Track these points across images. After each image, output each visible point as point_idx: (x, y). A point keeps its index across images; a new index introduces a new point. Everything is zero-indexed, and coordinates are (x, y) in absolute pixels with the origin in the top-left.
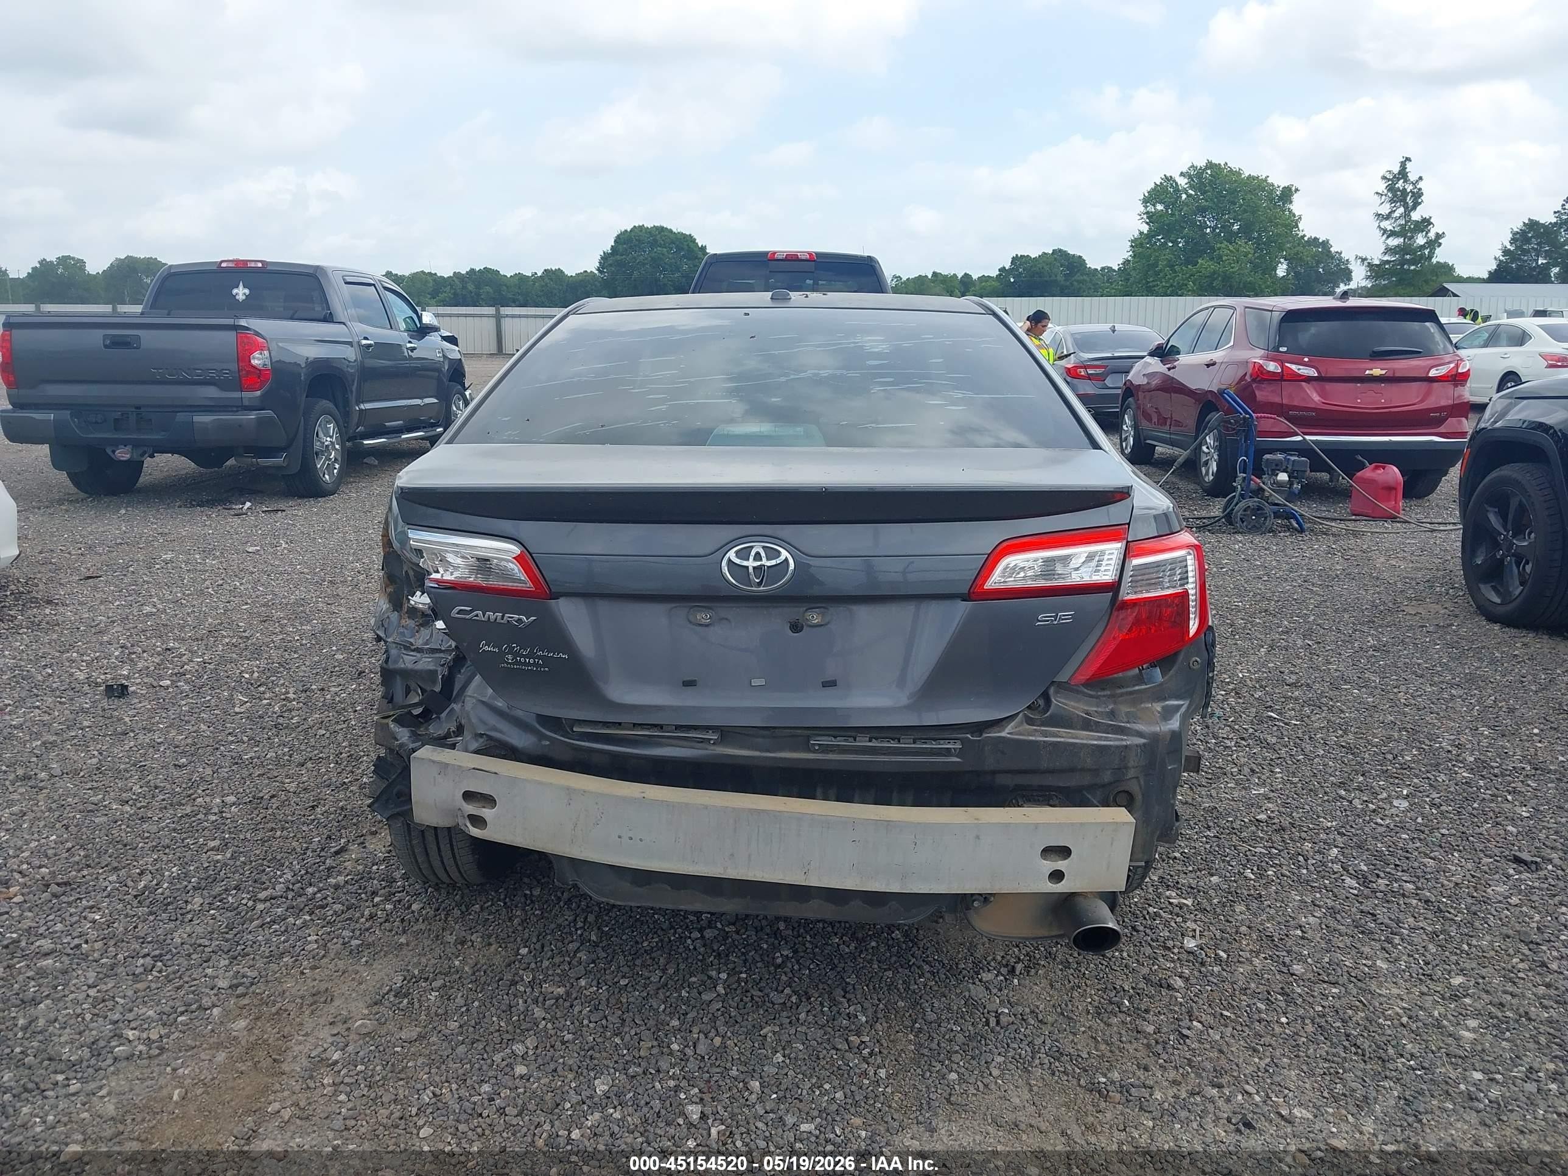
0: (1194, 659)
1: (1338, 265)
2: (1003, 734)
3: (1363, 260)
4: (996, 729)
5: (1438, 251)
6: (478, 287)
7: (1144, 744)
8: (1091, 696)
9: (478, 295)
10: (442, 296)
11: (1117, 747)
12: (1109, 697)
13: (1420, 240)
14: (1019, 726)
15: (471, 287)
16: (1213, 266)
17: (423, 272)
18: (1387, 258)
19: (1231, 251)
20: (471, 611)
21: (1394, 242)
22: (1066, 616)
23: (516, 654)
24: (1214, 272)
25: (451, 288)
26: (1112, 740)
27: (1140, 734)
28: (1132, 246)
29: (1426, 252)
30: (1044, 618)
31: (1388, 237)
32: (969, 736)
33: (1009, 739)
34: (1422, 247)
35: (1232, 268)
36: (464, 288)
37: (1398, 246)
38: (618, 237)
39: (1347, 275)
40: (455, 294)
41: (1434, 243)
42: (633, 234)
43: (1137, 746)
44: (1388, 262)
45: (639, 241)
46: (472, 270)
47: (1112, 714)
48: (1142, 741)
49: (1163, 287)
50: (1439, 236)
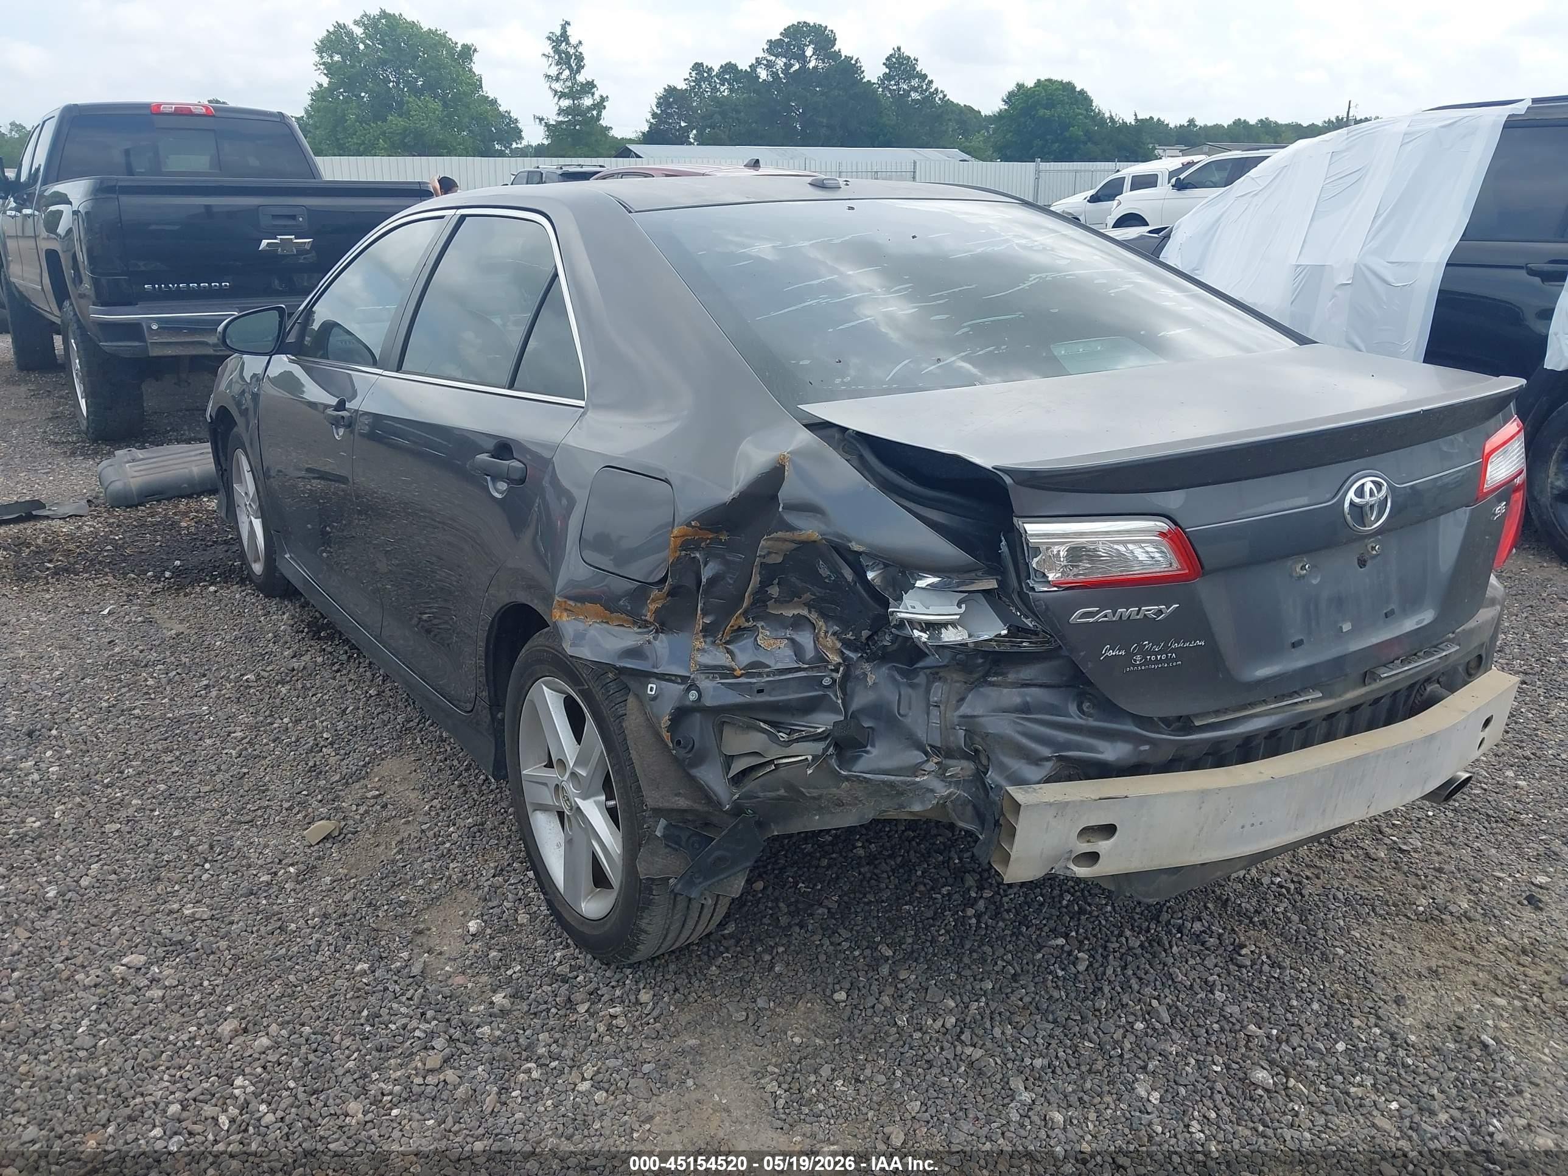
1: (508, 124)
3: (541, 120)
5: (604, 113)
13: (587, 101)
16: (402, 122)
18: (561, 118)
19: (419, 106)
20: (1098, 612)
21: (566, 103)
23: (1144, 653)
24: (405, 129)
28: (312, 100)
29: (595, 113)
31: (560, 98)
34: (590, 109)
35: (423, 124)
37: (569, 107)
39: (517, 134)
41: (600, 105)
44: (562, 122)
49: (355, 144)
50: (603, 99)
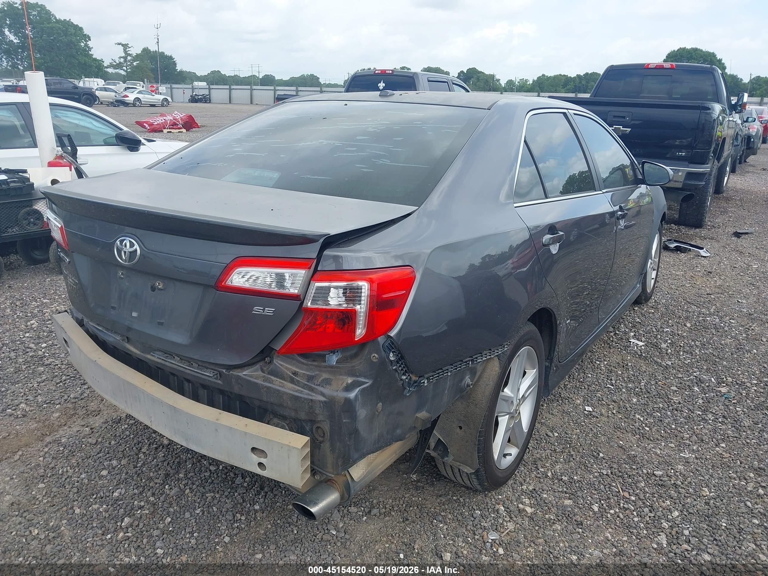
0: (373, 355)
2: (240, 374)
4: (239, 370)
6: (587, 83)
7: (325, 402)
8: (303, 363)
9: (587, 86)
10: (568, 87)
11: (305, 399)
12: (316, 366)
14: (255, 372)
15: (584, 82)
17: (560, 75)
22: (269, 311)
25: (574, 83)
26: (305, 394)
27: (323, 394)
30: (257, 310)
32: (224, 371)
33: (242, 378)
36: (580, 83)
38: (669, 54)
40: (575, 86)
42: (678, 52)
43: (319, 401)
45: (682, 56)
46: (587, 74)
47: (310, 378)
48: (322, 399)
